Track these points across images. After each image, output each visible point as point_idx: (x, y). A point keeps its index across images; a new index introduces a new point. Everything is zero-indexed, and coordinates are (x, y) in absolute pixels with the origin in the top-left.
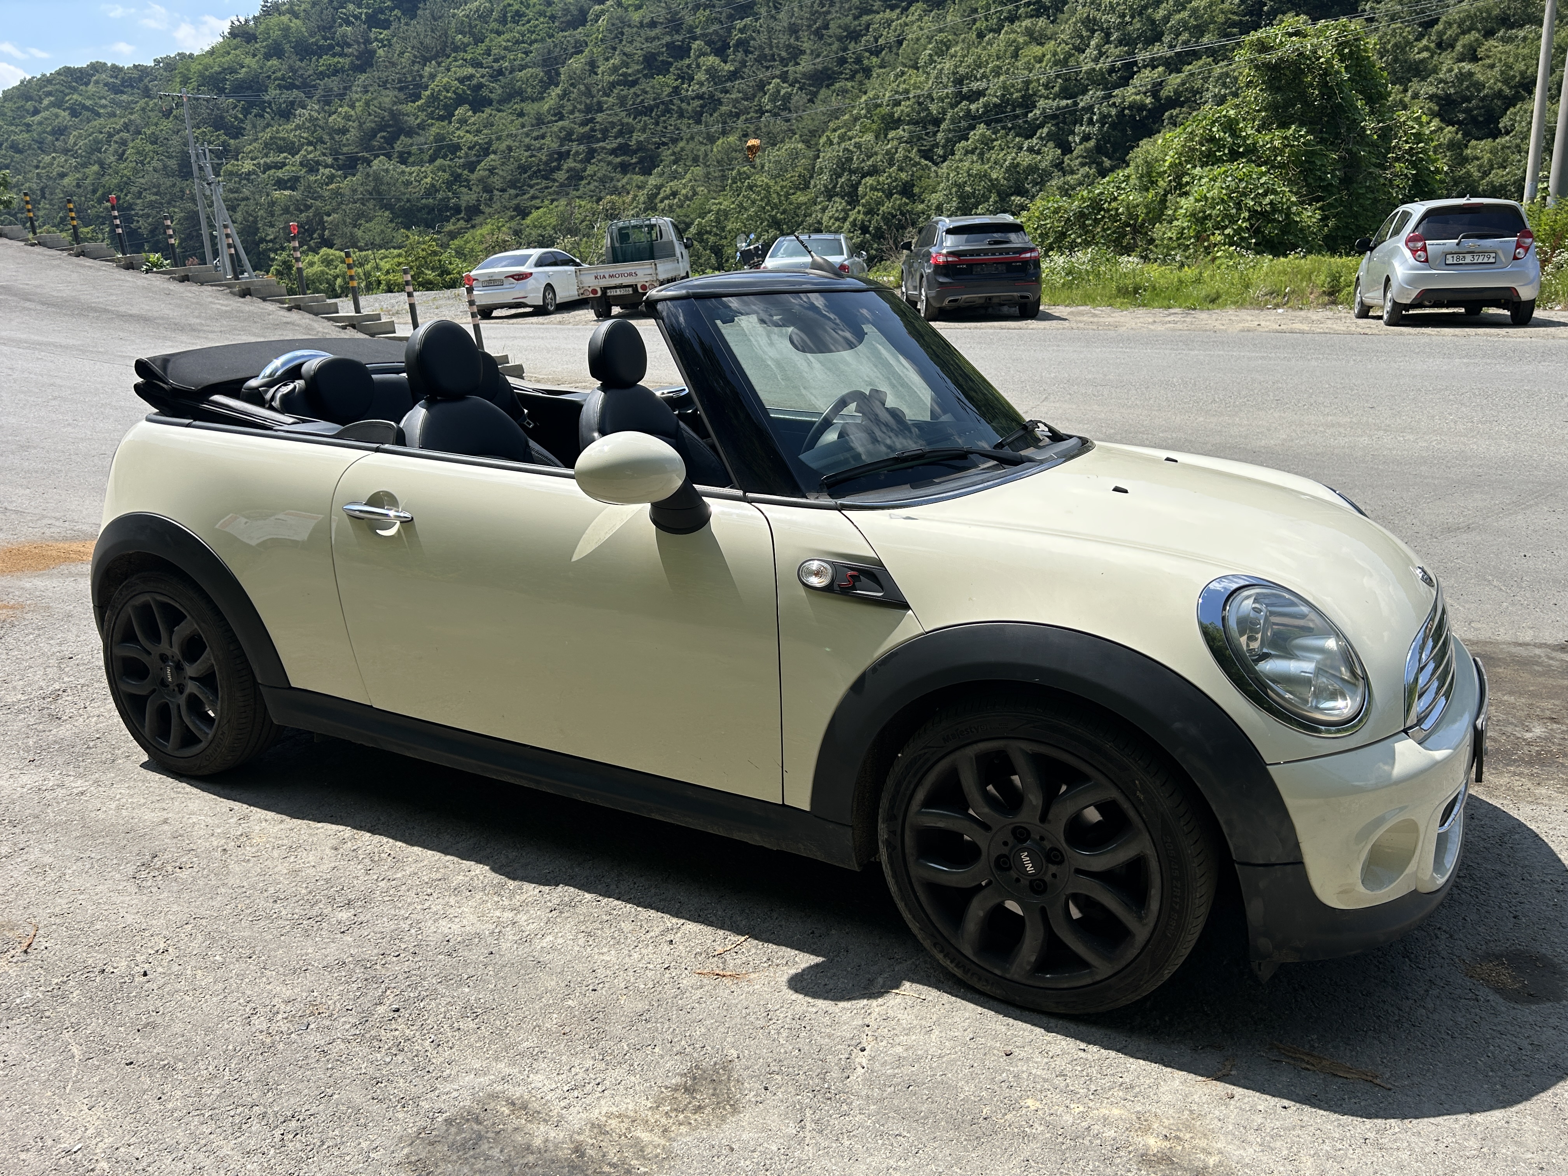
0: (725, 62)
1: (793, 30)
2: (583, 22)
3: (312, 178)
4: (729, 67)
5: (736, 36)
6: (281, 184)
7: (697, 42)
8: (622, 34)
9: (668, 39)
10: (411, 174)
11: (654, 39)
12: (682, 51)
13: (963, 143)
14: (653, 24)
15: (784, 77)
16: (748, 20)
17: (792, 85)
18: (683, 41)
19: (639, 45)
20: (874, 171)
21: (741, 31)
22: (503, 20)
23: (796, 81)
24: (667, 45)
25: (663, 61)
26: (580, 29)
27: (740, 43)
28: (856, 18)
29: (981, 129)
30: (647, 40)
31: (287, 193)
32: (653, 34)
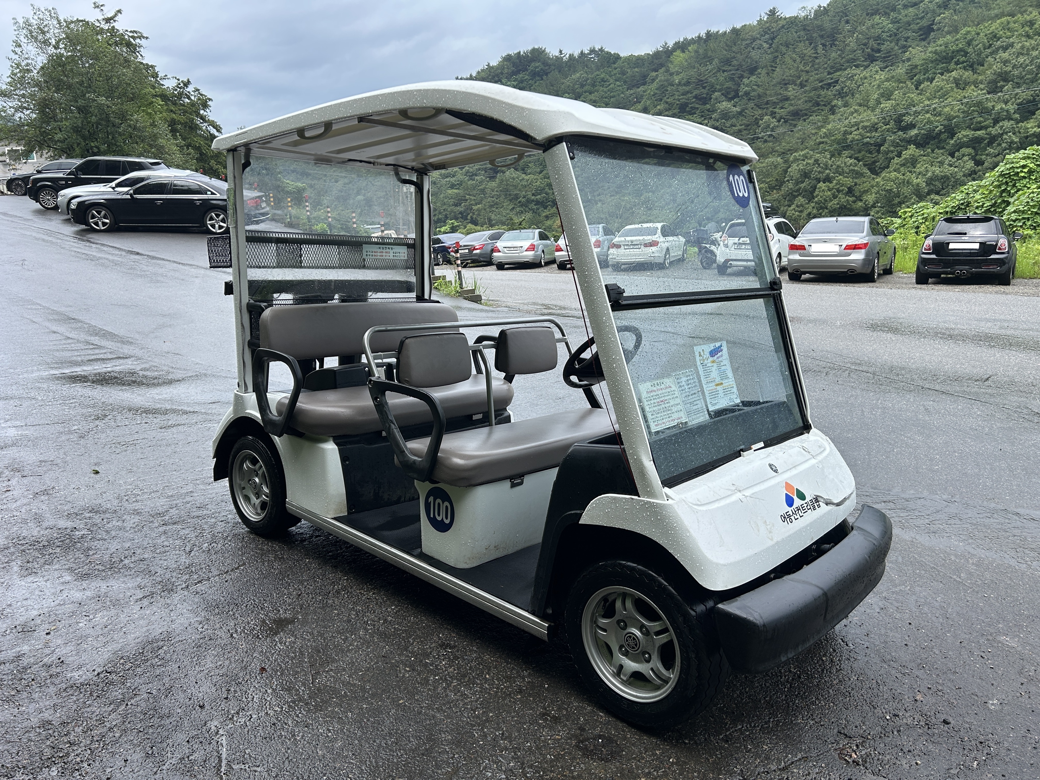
0: (734, 106)
1: (785, 84)
2: (644, 84)
3: (470, 182)
4: (738, 109)
5: (744, 89)
6: (452, 186)
7: (716, 94)
8: (667, 90)
9: (696, 92)
10: (527, 181)
11: (688, 92)
12: (704, 100)
13: (896, 160)
14: (688, 83)
15: (773, 114)
16: (753, 78)
17: (779, 121)
18: (707, 94)
19: (677, 97)
20: (828, 179)
21: (747, 85)
22: (594, 85)
23: (781, 118)
24: (696, 97)
25: (691, 107)
26: (642, 88)
27: (747, 94)
28: (829, 73)
29: (912, 150)
30: (683, 95)
31: (456, 191)
32: (687, 88)
